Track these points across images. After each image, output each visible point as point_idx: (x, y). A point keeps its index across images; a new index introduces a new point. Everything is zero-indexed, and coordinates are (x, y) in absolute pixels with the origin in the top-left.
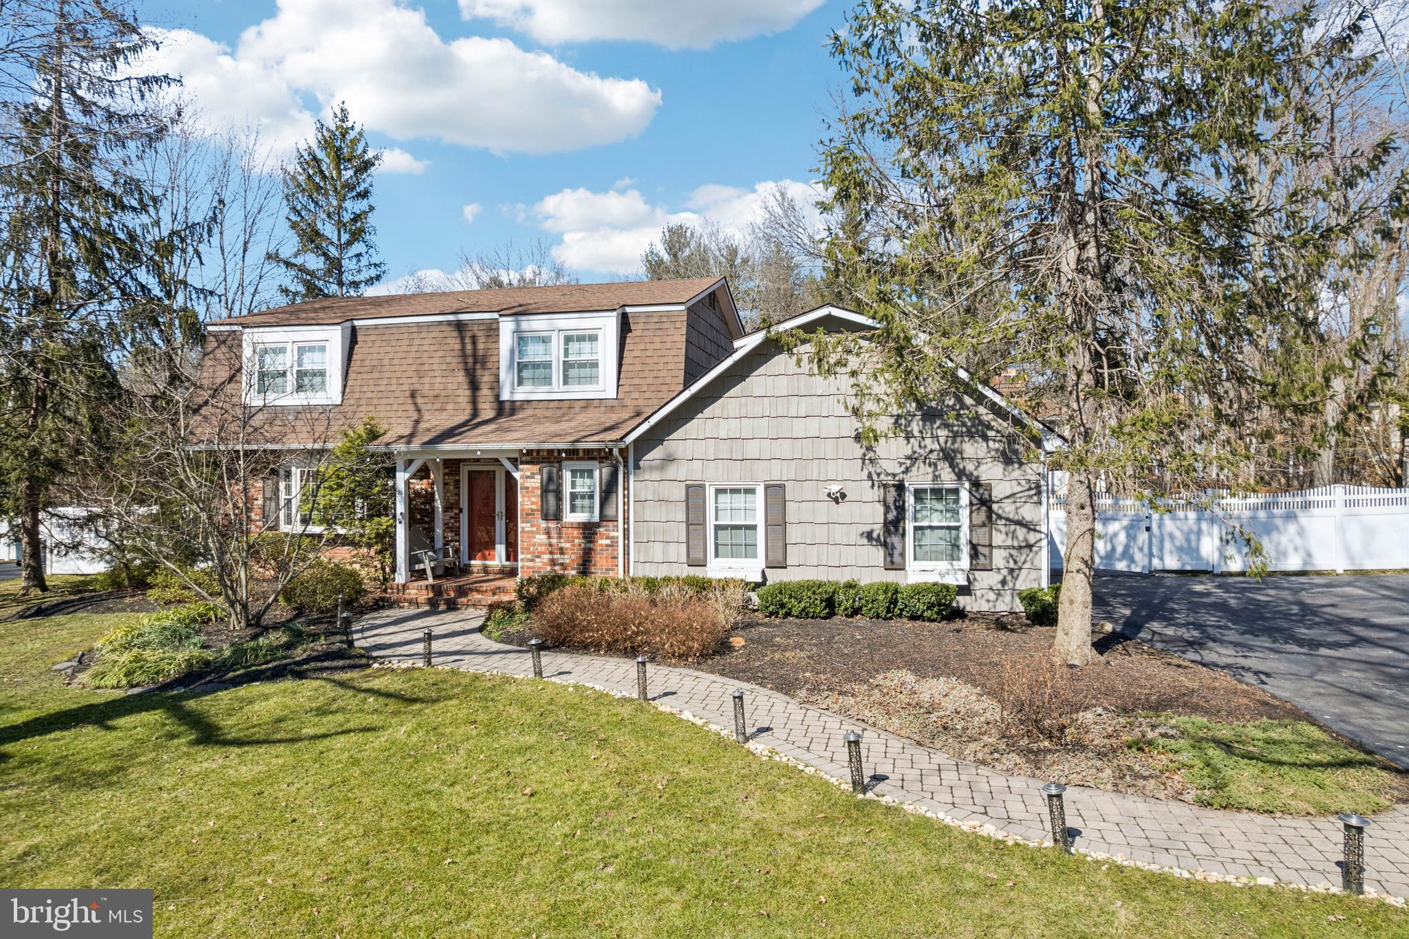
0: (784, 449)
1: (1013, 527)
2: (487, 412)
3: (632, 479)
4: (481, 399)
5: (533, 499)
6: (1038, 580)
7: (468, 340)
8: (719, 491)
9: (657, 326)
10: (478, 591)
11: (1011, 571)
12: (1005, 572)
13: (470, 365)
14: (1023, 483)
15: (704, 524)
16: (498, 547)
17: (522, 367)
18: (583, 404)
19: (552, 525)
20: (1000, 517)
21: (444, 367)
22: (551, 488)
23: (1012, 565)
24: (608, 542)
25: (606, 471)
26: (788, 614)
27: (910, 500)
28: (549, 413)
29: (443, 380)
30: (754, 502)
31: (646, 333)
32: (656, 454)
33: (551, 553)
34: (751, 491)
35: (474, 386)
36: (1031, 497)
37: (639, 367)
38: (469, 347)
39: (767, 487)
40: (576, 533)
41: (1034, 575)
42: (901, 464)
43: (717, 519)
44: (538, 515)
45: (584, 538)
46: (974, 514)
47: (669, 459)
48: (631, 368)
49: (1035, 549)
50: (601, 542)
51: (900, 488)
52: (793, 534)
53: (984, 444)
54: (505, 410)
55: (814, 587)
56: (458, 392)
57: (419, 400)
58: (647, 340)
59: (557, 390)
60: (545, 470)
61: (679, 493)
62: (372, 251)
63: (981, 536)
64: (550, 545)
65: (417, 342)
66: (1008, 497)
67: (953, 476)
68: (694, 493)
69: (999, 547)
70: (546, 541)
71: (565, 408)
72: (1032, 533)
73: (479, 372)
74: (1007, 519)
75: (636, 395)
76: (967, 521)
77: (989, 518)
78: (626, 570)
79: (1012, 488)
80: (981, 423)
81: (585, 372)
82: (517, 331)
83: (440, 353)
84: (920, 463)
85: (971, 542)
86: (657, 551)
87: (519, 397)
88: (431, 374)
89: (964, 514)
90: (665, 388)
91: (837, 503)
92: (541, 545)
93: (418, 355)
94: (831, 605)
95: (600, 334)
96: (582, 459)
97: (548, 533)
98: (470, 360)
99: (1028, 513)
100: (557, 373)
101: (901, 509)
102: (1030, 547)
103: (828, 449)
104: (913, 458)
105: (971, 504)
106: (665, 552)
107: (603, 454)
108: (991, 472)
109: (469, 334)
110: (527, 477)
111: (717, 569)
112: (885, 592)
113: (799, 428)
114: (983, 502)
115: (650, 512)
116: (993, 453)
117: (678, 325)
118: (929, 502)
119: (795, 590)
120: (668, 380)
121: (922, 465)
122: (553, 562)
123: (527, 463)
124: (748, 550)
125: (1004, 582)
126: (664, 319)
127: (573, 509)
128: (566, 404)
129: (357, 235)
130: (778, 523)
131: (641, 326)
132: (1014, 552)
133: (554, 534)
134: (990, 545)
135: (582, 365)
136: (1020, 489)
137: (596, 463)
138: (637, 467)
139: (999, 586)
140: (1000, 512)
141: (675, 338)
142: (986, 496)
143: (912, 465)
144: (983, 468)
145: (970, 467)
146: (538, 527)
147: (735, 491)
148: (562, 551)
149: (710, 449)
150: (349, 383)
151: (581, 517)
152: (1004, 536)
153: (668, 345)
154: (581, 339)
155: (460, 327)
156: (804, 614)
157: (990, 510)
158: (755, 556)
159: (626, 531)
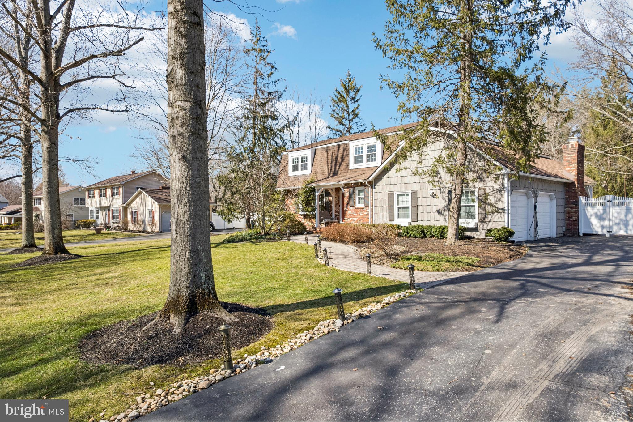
3: (374, 192)
8: (399, 195)
15: (393, 207)
17: (356, 157)
18: (372, 168)
19: (353, 208)
24: (367, 213)
26: (410, 237)
30: (408, 198)
32: (380, 183)
34: (407, 195)
39: (412, 193)
43: (398, 204)
47: (384, 185)
50: (365, 213)
52: (420, 209)
54: (351, 172)
55: (417, 227)
59: (364, 165)
60: (351, 190)
61: (386, 196)
68: (391, 195)
70: (351, 213)
71: (367, 170)
76: (477, 203)
78: (372, 221)
81: (373, 158)
82: (354, 146)
86: (380, 217)
87: (354, 167)
89: (477, 201)
92: (350, 215)
94: (424, 233)
95: (377, 145)
96: (361, 186)
97: (351, 210)
100: (365, 159)
106: (383, 216)
110: (347, 192)
111: (398, 221)
112: (439, 229)
115: (379, 203)
122: (353, 220)
123: (346, 188)
124: (407, 215)
127: (359, 203)
129: (356, 116)
130: (415, 206)
133: (353, 211)
135: (372, 155)
137: (364, 187)
138: (375, 188)
146: (349, 209)
147: (403, 195)
148: (355, 217)
149: (395, 181)
150: (313, 167)
154: (371, 146)
156: (415, 236)
158: (409, 218)
159: (371, 209)
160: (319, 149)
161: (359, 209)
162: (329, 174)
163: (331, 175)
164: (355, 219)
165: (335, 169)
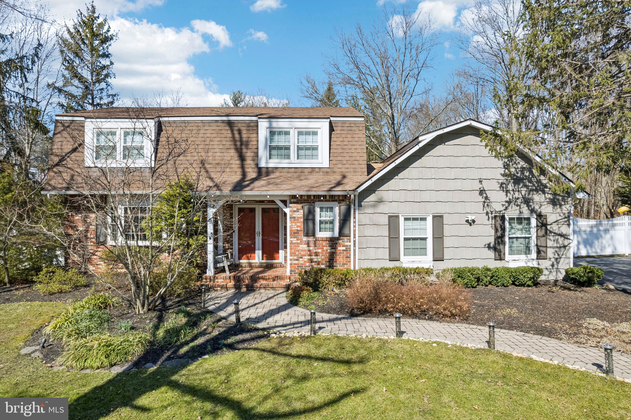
1: (557, 237)
2: (252, 174)
3: (357, 212)
4: (247, 166)
5: (298, 224)
6: (569, 263)
7: (236, 133)
8: (406, 219)
9: (349, 128)
10: (263, 278)
11: (556, 259)
12: (553, 260)
13: (239, 146)
14: (562, 214)
15: (398, 238)
16: (257, 252)
17: (271, 148)
18: (310, 170)
19: (311, 239)
20: (551, 232)
21: (221, 147)
22: (309, 217)
23: (556, 256)
24: (344, 248)
25: (343, 208)
27: (507, 224)
28: (289, 175)
29: (221, 154)
30: (426, 225)
31: (342, 132)
32: (372, 198)
33: (310, 255)
34: (424, 219)
35: (242, 158)
36: (566, 222)
37: (340, 151)
38: (237, 136)
39: (434, 217)
40: (324, 243)
41: (567, 261)
42: (503, 205)
43: (405, 235)
44: (301, 233)
45: (330, 246)
46: (539, 231)
47: (380, 201)
48: (336, 151)
49: (567, 248)
50: (339, 248)
51: (503, 218)
52: (447, 242)
53: (543, 196)
54: (262, 173)
55: (471, 271)
56: (231, 162)
57: (207, 166)
58: (343, 136)
59: (293, 162)
60: (306, 208)
61: (385, 220)
62: (109, 87)
63: (542, 242)
64: (309, 251)
65: (202, 132)
66: (555, 222)
67: (528, 211)
68: (393, 220)
69: (551, 247)
70: (307, 248)
71: (300, 172)
72: (566, 240)
73: (244, 150)
74: (555, 233)
75: (340, 166)
76: (535, 234)
77: (546, 233)
79: (557, 217)
80: (542, 184)
81: (309, 152)
82: (270, 127)
83: (219, 139)
84: (512, 204)
85: (537, 245)
86: (371, 253)
87: (271, 165)
88: (212, 151)
89: (533, 231)
90: (356, 162)
91: (471, 225)
92: (303, 251)
93: (203, 139)
95: (319, 131)
96: (329, 201)
97: (308, 244)
98: (238, 143)
99: (564, 230)
100: (293, 152)
101: (503, 229)
102: (565, 247)
103: (465, 196)
104: (509, 202)
105: (537, 226)
106: (377, 254)
107: (341, 198)
108: (547, 209)
109: (236, 128)
110: (294, 211)
111: (406, 262)
113: (451, 185)
114: (543, 224)
115: (369, 231)
116: (548, 200)
117: (361, 129)
118: (516, 225)
120: (358, 158)
121: (513, 206)
122: (311, 261)
123: (294, 203)
124: (423, 251)
125: (553, 265)
126: (352, 125)
127: (322, 230)
128: (300, 170)
130: (438, 238)
131: (340, 128)
132: (557, 249)
133: (312, 244)
134: (546, 247)
135: (307, 148)
136: (560, 218)
137: (337, 203)
138: (360, 206)
139: (551, 267)
140: (551, 230)
141: (359, 136)
142: (545, 222)
143: (509, 205)
144: (543, 207)
145: (537, 207)
146: (301, 240)
147: (415, 219)
148: (317, 254)
149: (402, 196)
150: (159, 155)
151: (327, 234)
152: (553, 242)
153: (356, 139)
154: (308, 133)
155: (230, 124)
157: (546, 229)
158: (426, 254)
159: (355, 241)
160: (169, 122)
161: (325, 240)
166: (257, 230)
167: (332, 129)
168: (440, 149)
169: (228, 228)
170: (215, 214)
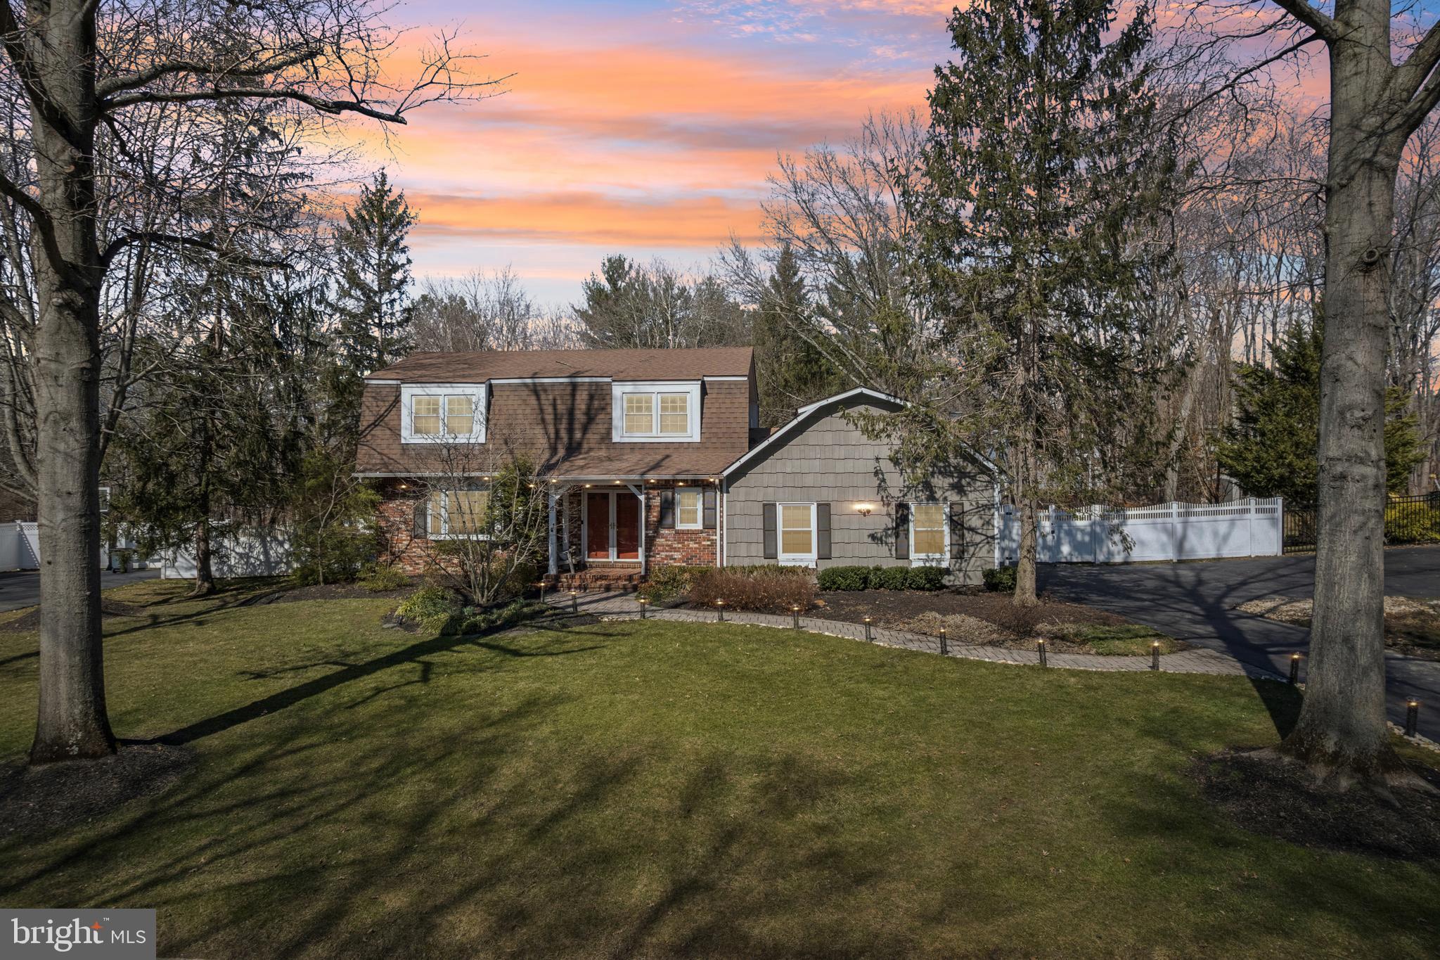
0: (830, 480)
3: (724, 499)
5: (655, 514)
8: (786, 509)
9: (727, 391)
15: (775, 530)
16: (611, 550)
17: (630, 418)
18: (676, 446)
19: (670, 532)
22: (668, 506)
24: (710, 543)
25: (707, 495)
26: (838, 588)
30: (809, 516)
31: (719, 396)
32: (742, 483)
33: (669, 551)
34: (806, 508)
37: (715, 420)
39: (819, 505)
40: (687, 537)
43: (784, 527)
44: (658, 525)
45: (693, 541)
47: (751, 486)
48: (708, 421)
50: (703, 543)
52: (836, 536)
55: (855, 570)
58: (720, 401)
59: (657, 435)
60: (664, 494)
61: (759, 509)
64: (668, 546)
68: (769, 509)
70: (665, 543)
71: (664, 449)
75: (716, 440)
78: (722, 561)
82: (627, 392)
86: (743, 549)
87: (626, 440)
90: (735, 436)
91: (865, 515)
92: (660, 546)
94: (865, 580)
95: (690, 397)
96: (692, 486)
97: (666, 538)
100: (656, 422)
103: (858, 480)
106: (749, 549)
107: (705, 483)
110: (650, 499)
111: (785, 560)
112: (901, 573)
113: (840, 466)
115: (739, 522)
117: (742, 391)
119: (843, 573)
120: (738, 430)
122: (670, 558)
123: (650, 489)
124: (805, 547)
126: (731, 387)
127: (682, 521)
128: (665, 445)
130: (824, 531)
131: (712, 390)
133: (671, 538)
135: (675, 418)
137: (700, 489)
138: (729, 492)
141: (740, 400)
146: (658, 533)
147: (797, 508)
149: (779, 480)
150: (491, 427)
151: (689, 526)
153: (736, 406)
156: (848, 588)
158: (810, 551)
159: (722, 535)
160: (502, 385)
161: (683, 532)
162: (554, 450)
163: (561, 452)
164: (677, 555)
165: (571, 438)
166: (611, 521)
167: (704, 392)
168: (825, 422)
169: (576, 521)
170: (560, 503)
